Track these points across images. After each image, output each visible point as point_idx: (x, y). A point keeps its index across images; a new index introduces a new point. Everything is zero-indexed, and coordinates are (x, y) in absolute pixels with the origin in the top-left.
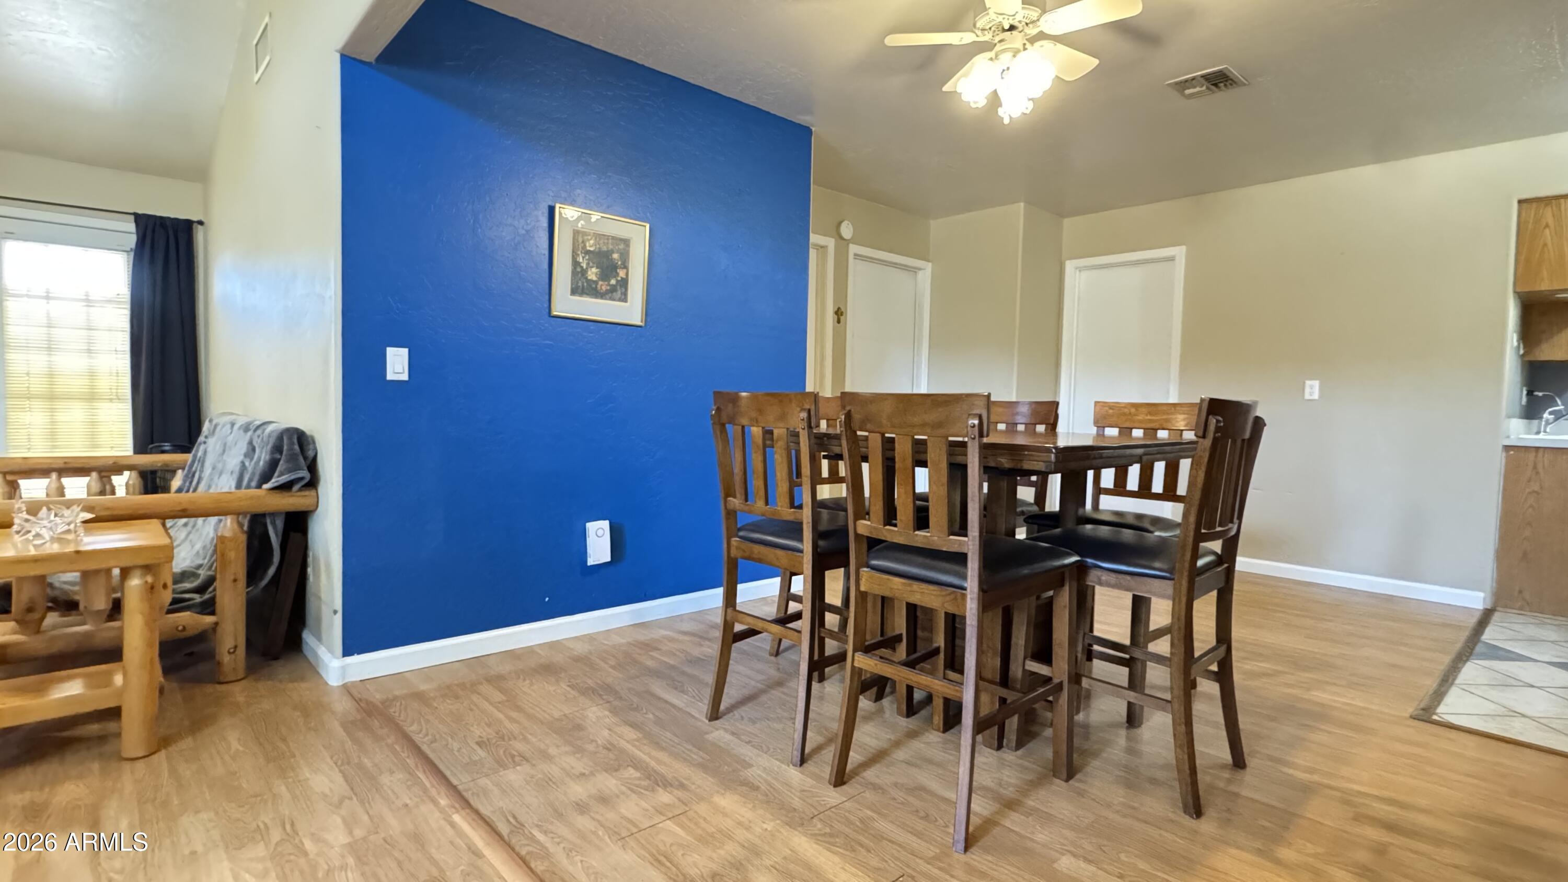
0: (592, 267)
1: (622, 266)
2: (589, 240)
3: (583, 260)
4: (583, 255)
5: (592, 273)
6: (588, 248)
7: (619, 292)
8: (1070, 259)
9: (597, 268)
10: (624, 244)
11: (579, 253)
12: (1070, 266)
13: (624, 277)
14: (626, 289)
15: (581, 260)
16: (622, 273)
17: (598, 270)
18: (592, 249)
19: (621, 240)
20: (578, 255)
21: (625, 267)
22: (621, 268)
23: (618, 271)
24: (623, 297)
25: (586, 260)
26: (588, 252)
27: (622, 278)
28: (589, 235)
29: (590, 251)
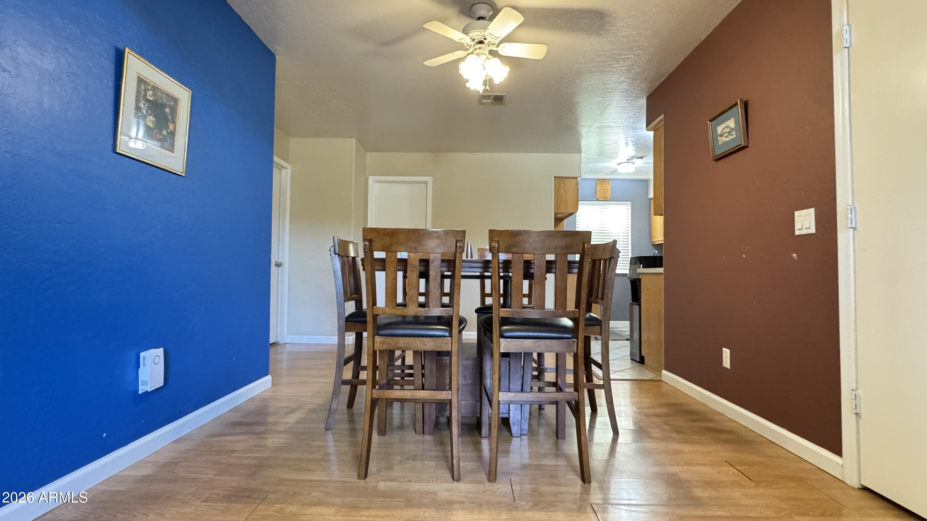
0: (150, 115)
1: (172, 121)
2: (149, 90)
3: (144, 106)
4: (144, 102)
5: (150, 121)
6: (148, 97)
7: (168, 143)
8: (371, 175)
9: (154, 117)
10: (174, 101)
11: (141, 99)
12: (371, 179)
13: (173, 130)
14: (174, 141)
15: (142, 106)
16: (171, 127)
17: (154, 119)
18: (151, 99)
19: (173, 98)
20: (140, 101)
21: (174, 122)
22: (171, 122)
23: (169, 123)
24: (171, 148)
25: (146, 107)
26: (148, 101)
27: (171, 130)
28: (149, 85)
29: (149, 99)
